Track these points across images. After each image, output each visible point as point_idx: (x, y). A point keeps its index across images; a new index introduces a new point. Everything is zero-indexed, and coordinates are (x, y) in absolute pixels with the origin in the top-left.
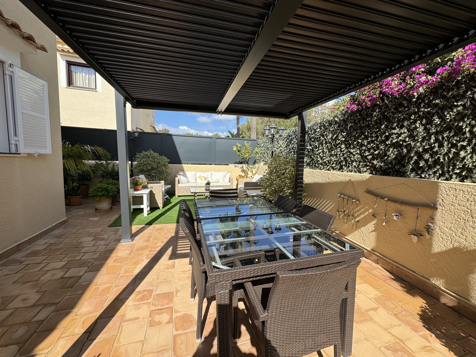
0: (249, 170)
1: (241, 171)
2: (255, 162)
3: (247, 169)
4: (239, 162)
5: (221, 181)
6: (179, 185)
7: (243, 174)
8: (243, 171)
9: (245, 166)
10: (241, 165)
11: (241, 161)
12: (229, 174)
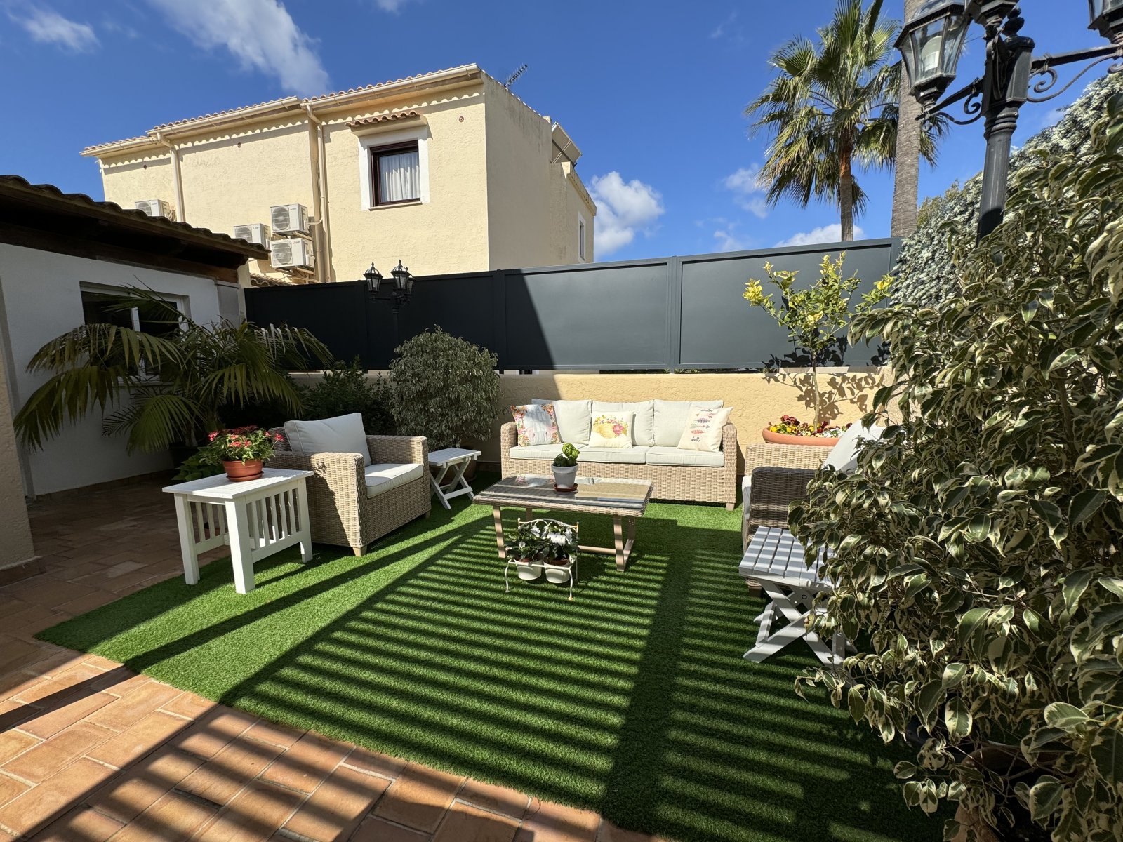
0: (842, 393)
1: (800, 399)
2: (881, 353)
3: (830, 388)
4: (793, 356)
5: (685, 441)
6: (515, 451)
7: (807, 416)
8: (809, 397)
9: (823, 375)
10: (799, 374)
11: (799, 353)
12: (724, 412)
